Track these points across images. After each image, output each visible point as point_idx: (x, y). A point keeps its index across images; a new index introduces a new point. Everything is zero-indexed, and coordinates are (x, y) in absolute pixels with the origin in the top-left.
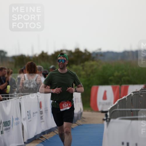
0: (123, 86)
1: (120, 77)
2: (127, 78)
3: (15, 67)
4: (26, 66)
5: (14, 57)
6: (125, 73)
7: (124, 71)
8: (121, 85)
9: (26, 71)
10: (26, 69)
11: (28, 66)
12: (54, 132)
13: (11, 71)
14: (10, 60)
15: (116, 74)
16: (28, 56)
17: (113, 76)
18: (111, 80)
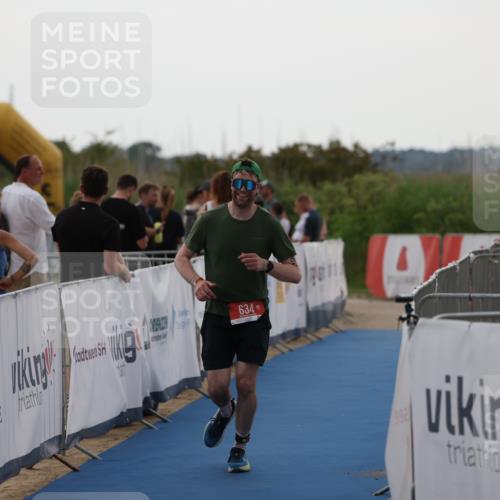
0: (450, 236)
1: (442, 215)
2: (460, 216)
3: (181, 184)
4: (211, 181)
5: (177, 160)
6: (455, 205)
7: (451, 199)
8: (443, 234)
9: (212, 195)
10: (212, 190)
11: (216, 182)
12: (275, 347)
13: (173, 192)
14: (168, 168)
15: (432, 205)
16: (213, 157)
17: (424, 210)
18: (419, 221)
